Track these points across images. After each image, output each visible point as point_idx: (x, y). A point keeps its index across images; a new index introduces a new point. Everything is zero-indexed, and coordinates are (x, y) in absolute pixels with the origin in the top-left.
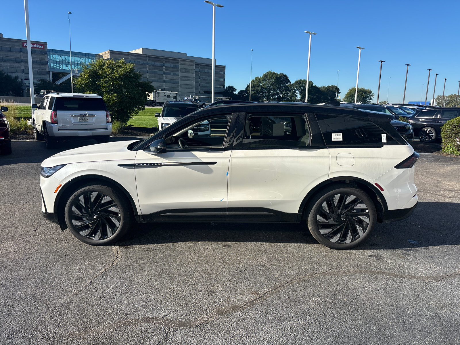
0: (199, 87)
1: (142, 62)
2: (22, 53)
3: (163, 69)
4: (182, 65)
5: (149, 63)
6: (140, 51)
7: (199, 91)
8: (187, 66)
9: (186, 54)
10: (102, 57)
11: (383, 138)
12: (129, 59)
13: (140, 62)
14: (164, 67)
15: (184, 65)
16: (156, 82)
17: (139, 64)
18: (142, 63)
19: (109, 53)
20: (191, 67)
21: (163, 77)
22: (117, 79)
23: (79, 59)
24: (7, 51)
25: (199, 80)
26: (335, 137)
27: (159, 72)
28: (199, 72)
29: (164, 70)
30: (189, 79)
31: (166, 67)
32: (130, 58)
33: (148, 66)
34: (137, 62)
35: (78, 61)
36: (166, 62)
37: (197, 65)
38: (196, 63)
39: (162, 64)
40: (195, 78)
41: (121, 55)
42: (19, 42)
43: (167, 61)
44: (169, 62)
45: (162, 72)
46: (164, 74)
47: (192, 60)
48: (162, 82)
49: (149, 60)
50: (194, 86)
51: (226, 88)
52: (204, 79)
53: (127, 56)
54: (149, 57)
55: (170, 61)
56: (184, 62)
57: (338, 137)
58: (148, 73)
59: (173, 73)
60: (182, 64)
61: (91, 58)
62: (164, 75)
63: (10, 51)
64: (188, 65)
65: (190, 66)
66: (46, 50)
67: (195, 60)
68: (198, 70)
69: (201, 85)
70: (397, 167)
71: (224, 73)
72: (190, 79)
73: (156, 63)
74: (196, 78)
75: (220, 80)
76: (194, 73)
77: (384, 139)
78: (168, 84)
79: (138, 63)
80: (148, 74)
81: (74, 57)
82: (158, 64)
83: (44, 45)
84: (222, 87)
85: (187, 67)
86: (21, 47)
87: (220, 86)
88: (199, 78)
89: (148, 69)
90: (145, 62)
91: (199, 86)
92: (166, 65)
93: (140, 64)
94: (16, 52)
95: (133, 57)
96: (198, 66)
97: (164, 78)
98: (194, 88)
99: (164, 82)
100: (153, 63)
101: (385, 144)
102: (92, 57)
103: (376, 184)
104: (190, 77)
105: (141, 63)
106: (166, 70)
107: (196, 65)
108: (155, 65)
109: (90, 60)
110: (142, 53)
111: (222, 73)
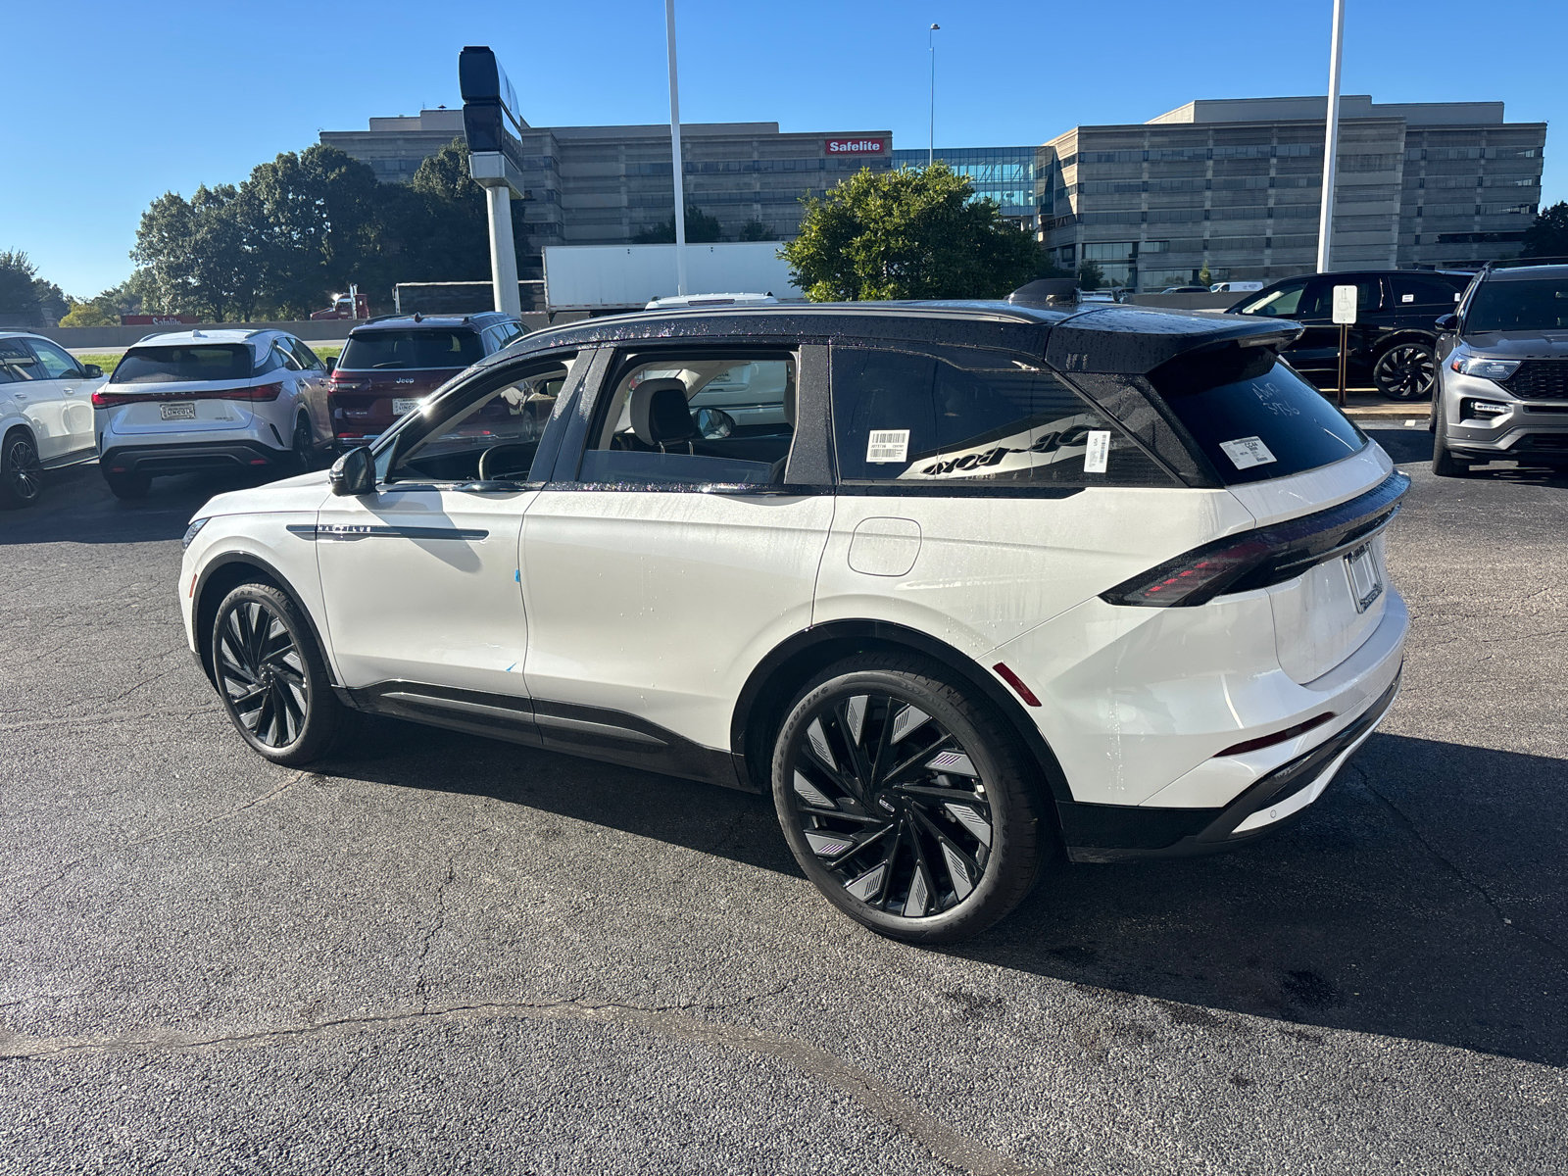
0: (1419, 220)
1: (1188, 151)
2: (823, 174)
3: (1268, 170)
4: (1347, 144)
5: (1214, 152)
6: (1185, 115)
7: (1418, 237)
8: (1369, 143)
9: (1370, 98)
10: (1055, 154)
11: (1093, 453)
12: (1143, 147)
13: (1181, 154)
14: (1274, 161)
15: (1358, 141)
16: (1240, 219)
17: (1177, 162)
18: (1189, 157)
19: (1077, 137)
20: (1383, 147)
21: (1267, 197)
22: (902, 233)
23: (981, 168)
24: (785, 171)
25: (1422, 192)
26: (880, 446)
27: (1250, 181)
28: (1423, 163)
29: (1273, 173)
30: (1374, 192)
31: (1282, 159)
32: (1146, 144)
33: (1211, 163)
34: (1174, 153)
35: (979, 178)
36: (1282, 141)
37: (1414, 135)
38: (1408, 127)
39: (1267, 148)
40: (1400, 188)
41: (1117, 137)
42: (816, 141)
43: (1288, 134)
44: (1294, 140)
45: (1264, 181)
46: (1272, 186)
47: (1396, 119)
48: (1263, 218)
49: (1217, 142)
50: (1395, 218)
51: (1544, 212)
52: (1443, 185)
53: (1136, 141)
54: (1217, 131)
55: (1299, 134)
56: (1356, 132)
57: (889, 446)
58: (1208, 188)
59: (1309, 179)
60: (1350, 141)
61: (1020, 163)
62: (1271, 191)
63: (792, 171)
64: (1374, 141)
65: (1382, 143)
66: (888, 154)
67: (1404, 118)
68: (1416, 153)
69: (1426, 211)
70: (1118, 595)
71: (1539, 154)
72: (1381, 192)
73: (1241, 149)
74: (1403, 189)
75: (1520, 183)
76: (1400, 167)
77: (1098, 455)
78: (1286, 223)
79: (1177, 158)
80: (1208, 194)
81: (969, 165)
82: (1252, 151)
83: (883, 139)
84: (1525, 210)
85: (1368, 148)
86: (822, 155)
87: (1517, 209)
88: (1421, 186)
89: (1209, 175)
90: (1201, 150)
91: (1419, 214)
92: (1282, 150)
93: (1184, 161)
94: (807, 171)
95: (1158, 139)
96: (1417, 139)
97: (1271, 203)
98: (1395, 229)
99: (1270, 216)
100: (1231, 150)
101: (1097, 480)
102: (1023, 158)
103: (1000, 668)
104: (1378, 186)
105: (1186, 158)
106: (1280, 171)
107: (1408, 134)
108: (1239, 156)
109: (1015, 167)
110: (1192, 121)
111: (1530, 154)
